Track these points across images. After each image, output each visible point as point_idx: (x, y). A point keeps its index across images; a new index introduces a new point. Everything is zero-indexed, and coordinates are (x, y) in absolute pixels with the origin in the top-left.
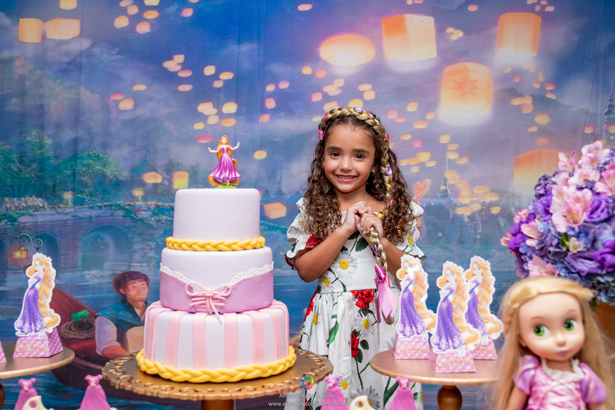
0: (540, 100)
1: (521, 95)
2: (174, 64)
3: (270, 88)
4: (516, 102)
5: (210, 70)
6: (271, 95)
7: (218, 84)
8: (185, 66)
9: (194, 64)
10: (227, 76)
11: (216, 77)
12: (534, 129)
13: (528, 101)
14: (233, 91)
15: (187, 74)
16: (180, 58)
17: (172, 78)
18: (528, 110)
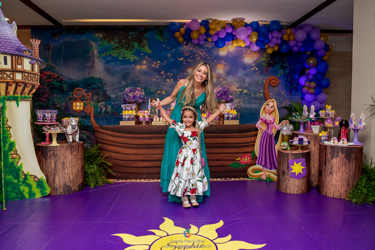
0: (224, 79)
1: (221, 78)
2: (162, 73)
3: (179, 77)
4: (220, 79)
5: (168, 74)
6: (179, 78)
7: (170, 76)
8: (164, 73)
9: (166, 73)
10: (171, 75)
11: (169, 75)
12: (223, 84)
13: (222, 79)
14: (172, 77)
15: (165, 74)
16: (163, 72)
17: (162, 75)
18: (222, 80)
